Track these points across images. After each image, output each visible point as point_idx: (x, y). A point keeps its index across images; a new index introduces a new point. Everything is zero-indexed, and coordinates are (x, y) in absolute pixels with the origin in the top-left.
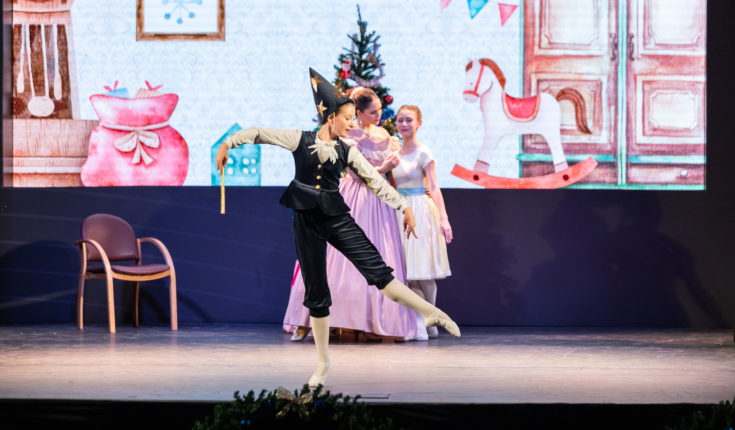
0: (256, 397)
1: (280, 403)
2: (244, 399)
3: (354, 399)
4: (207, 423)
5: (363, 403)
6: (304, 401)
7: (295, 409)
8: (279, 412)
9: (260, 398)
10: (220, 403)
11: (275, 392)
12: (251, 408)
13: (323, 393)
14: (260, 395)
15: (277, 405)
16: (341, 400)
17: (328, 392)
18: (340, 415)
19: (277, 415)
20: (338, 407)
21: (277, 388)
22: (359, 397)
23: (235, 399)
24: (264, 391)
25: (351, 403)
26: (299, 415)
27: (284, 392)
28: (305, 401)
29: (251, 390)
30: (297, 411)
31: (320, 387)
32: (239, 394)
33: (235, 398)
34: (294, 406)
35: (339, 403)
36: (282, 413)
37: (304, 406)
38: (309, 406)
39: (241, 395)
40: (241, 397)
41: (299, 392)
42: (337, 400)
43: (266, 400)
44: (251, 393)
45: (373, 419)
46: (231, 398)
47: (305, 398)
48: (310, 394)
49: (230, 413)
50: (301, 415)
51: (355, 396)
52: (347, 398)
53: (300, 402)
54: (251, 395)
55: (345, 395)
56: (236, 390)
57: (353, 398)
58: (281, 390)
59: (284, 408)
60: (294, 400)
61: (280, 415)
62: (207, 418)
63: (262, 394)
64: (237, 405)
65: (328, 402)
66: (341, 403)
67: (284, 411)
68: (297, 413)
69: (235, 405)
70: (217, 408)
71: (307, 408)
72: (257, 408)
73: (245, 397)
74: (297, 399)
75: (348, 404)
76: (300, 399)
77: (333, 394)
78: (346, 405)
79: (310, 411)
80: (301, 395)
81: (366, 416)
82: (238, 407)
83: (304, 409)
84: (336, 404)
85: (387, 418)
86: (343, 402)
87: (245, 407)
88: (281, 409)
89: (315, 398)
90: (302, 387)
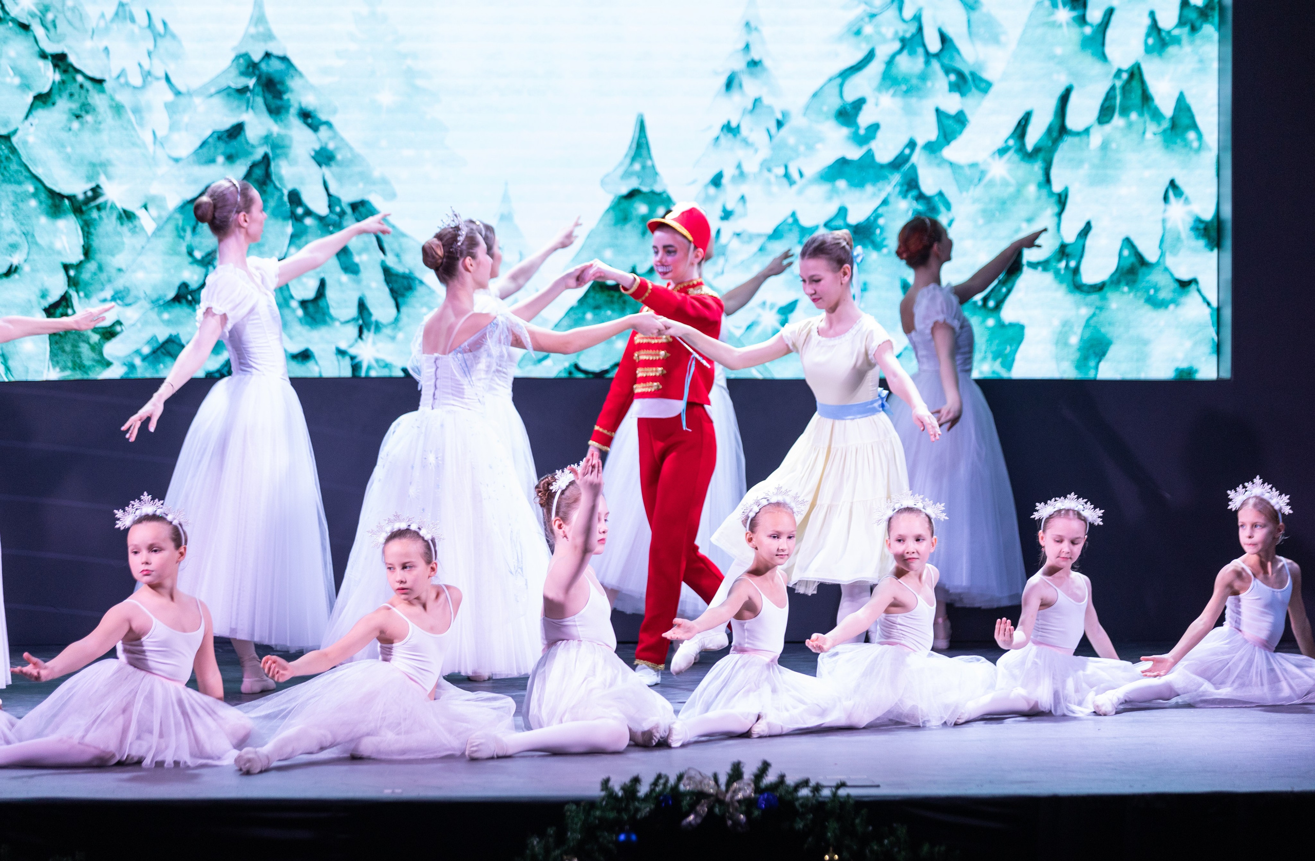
0: (643, 790)
1: (691, 799)
2: (620, 794)
3: (834, 789)
4: (551, 840)
5: (848, 796)
6: (738, 794)
7: (720, 810)
8: (688, 815)
9: (652, 791)
10: (577, 802)
11: (680, 778)
12: (637, 810)
13: (770, 778)
14: (651, 785)
15: (685, 802)
16: (804, 792)
17: (782, 777)
18: (809, 822)
19: (685, 822)
20: (802, 805)
21: (682, 770)
22: (843, 785)
23: (603, 793)
24: (659, 777)
25: (825, 797)
26: (726, 823)
27: (698, 778)
28: (740, 796)
29: (635, 774)
30: (724, 814)
31: (765, 767)
32: (611, 784)
33: (602, 790)
34: (717, 805)
35: (803, 798)
36: (695, 819)
37: (737, 804)
38: (747, 802)
39: (616, 786)
40: (616, 789)
41: (723, 780)
42: (799, 790)
43: (661, 793)
44: (636, 780)
45: (871, 828)
46: (595, 790)
47: (740, 789)
48: (745, 780)
49: (597, 821)
50: (730, 822)
51: (834, 784)
52: (817, 788)
53: (729, 796)
54: (636, 784)
55: (812, 783)
56: (605, 776)
57: (831, 787)
58: (692, 773)
59: (698, 808)
60: (717, 794)
61: (690, 822)
62: (551, 831)
63: (655, 783)
64: (607, 804)
65: (781, 795)
66: (806, 798)
67: (697, 815)
68: (722, 818)
69: (604, 803)
70: (571, 811)
71: (744, 808)
72: (646, 809)
73: (624, 788)
74: (721, 793)
75: (821, 797)
76: (727, 791)
77: (791, 780)
78: (817, 800)
79: (748, 814)
80: (729, 784)
81: (857, 821)
82: (612, 809)
83: (736, 809)
84: (797, 799)
85: (895, 825)
86: (810, 794)
87: (626, 809)
88: (692, 809)
89: (758, 790)
90: (727, 768)
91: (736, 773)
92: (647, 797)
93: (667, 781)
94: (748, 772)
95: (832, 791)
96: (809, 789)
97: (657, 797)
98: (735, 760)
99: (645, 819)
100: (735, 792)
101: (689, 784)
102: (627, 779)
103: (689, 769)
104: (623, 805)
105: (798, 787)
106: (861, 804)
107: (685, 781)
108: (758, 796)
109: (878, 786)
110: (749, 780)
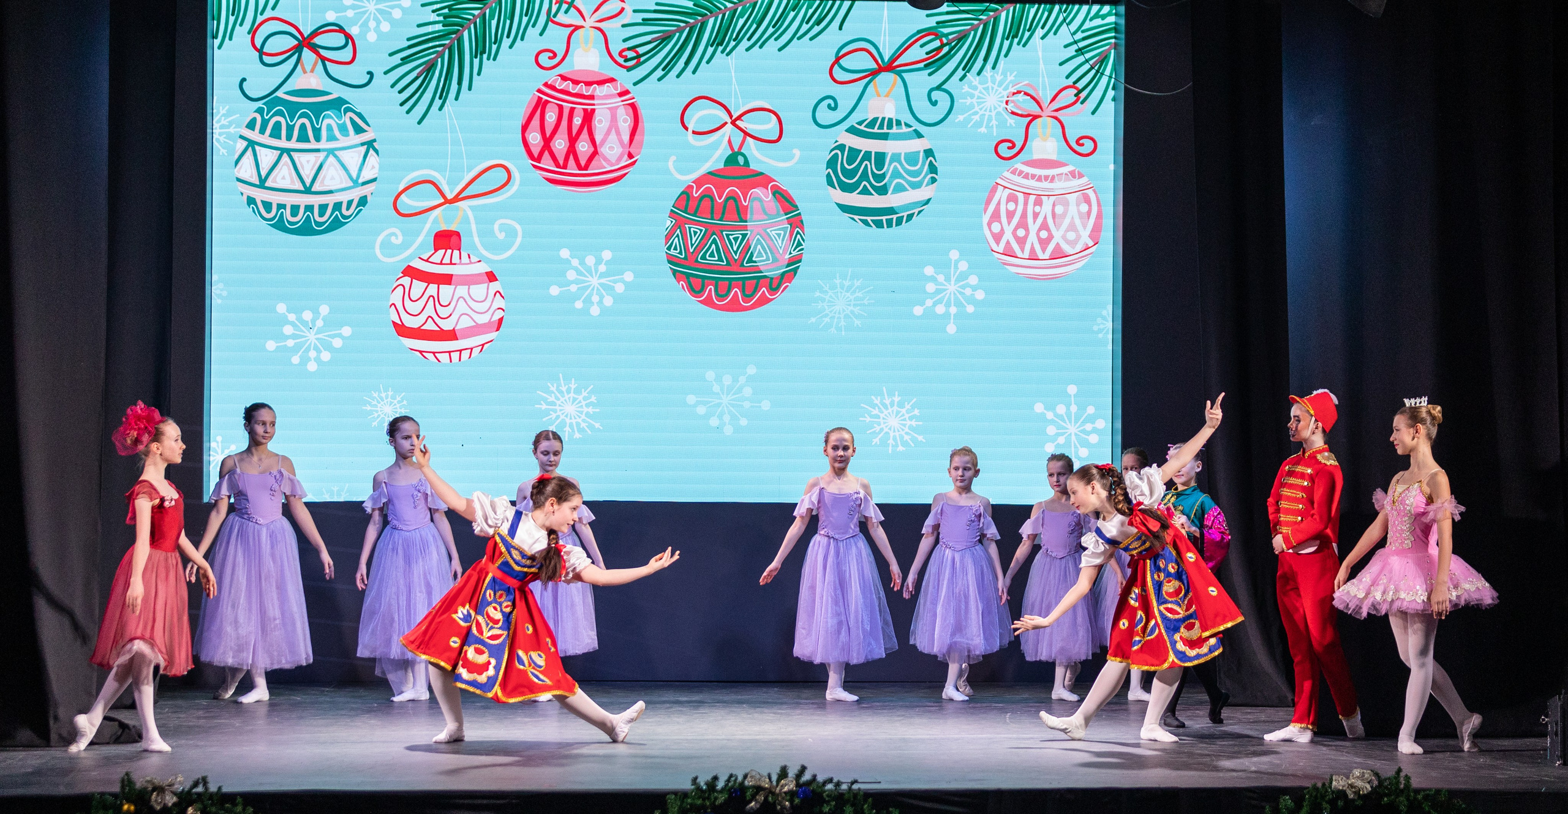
0: (720, 785)
1: (753, 792)
2: (704, 788)
3: (849, 786)
5: (859, 790)
7: (772, 799)
8: (751, 802)
9: (726, 785)
10: (675, 793)
11: (745, 777)
12: (716, 799)
13: (807, 777)
14: (725, 782)
15: (749, 794)
16: (830, 786)
17: (814, 777)
18: (832, 807)
19: (748, 807)
20: (828, 796)
21: (747, 771)
22: (856, 782)
23: (693, 787)
24: (731, 776)
25: (844, 791)
26: (776, 808)
27: (758, 778)
28: (786, 789)
29: (715, 775)
30: (775, 802)
31: (803, 769)
32: (698, 780)
33: (692, 785)
34: (770, 796)
35: (828, 790)
36: (755, 806)
37: (784, 795)
38: (791, 794)
40: (702, 784)
41: (774, 778)
42: (826, 786)
43: (732, 787)
44: (715, 778)
45: (874, 811)
46: (687, 786)
47: (786, 785)
48: (790, 779)
49: (689, 805)
50: (779, 807)
51: (850, 781)
52: (838, 784)
53: (778, 790)
54: (715, 781)
55: (835, 780)
56: (694, 777)
57: (847, 784)
58: (754, 773)
59: (757, 797)
60: (770, 789)
61: (752, 808)
62: (657, 813)
63: (728, 780)
64: (695, 796)
65: (813, 789)
66: (831, 790)
67: (757, 802)
68: (774, 804)
69: (693, 795)
70: (671, 800)
71: (788, 798)
72: (722, 798)
73: (707, 784)
74: (773, 787)
75: (841, 790)
77: (820, 779)
78: (838, 793)
79: (791, 801)
80: (778, 781)
81: (866, 806)
82: (699, 798)
83: (783, 798)
84: (825, 792)
85: (891, 809)
86: (834, 789)
87: (708, 798)
88: (753, 798)
89: (798, 785)
90: (778, 770)
91: (783, 773)
92: (723, 790)
93: (736, 779)
94: (792, 773)
96: (833, 785)
97: (729, 790)
98: (783, 764)
99: (721, 805)
100: (783, 787)
101: (751, 781)
102: (709, 778)
103: (752, 770)
104: (707, 796)
105: (825, 783)
106: (868, 795)
107: (749, 779)
108: (798, 789)
109: (880, 782)
110: (792, 779)
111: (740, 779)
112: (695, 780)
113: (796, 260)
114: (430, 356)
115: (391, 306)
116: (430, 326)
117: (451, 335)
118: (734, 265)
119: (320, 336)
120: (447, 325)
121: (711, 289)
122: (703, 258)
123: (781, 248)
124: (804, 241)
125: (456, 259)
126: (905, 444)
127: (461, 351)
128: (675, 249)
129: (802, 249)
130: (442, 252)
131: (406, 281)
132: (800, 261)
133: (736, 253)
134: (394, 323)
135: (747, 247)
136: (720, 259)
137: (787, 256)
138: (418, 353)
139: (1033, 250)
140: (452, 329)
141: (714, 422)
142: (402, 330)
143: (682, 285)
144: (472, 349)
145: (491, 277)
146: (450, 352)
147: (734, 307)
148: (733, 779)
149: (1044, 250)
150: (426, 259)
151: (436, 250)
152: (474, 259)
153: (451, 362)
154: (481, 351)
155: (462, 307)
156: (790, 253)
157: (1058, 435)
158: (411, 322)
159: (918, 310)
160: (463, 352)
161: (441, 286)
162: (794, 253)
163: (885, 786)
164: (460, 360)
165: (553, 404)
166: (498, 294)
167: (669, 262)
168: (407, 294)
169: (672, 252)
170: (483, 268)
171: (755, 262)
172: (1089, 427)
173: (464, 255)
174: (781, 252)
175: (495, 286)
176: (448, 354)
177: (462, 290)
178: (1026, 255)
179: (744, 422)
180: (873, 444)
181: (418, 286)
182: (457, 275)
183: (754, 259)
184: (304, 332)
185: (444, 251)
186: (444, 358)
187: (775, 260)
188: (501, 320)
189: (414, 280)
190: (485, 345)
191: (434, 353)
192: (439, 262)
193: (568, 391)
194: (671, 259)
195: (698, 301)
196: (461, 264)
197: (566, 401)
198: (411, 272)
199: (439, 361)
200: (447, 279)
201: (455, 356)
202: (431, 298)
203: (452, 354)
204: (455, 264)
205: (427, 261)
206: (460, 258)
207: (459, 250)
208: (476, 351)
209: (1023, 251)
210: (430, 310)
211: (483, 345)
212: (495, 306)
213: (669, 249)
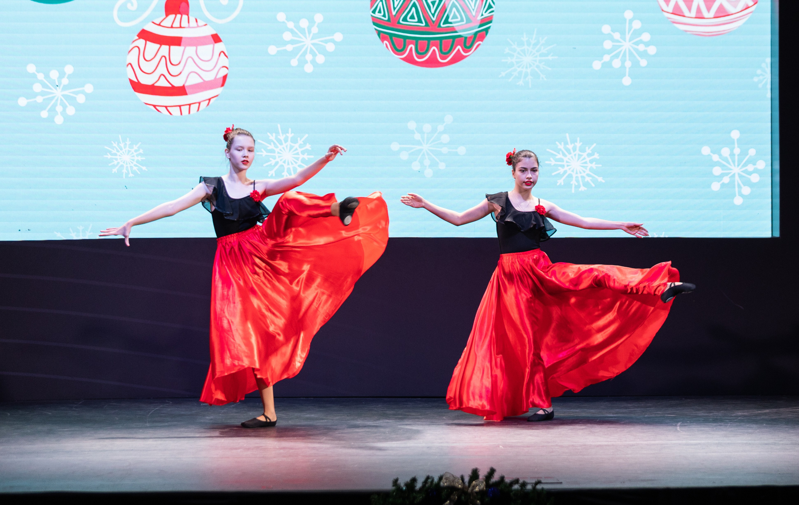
0: (419, 485)
1: (447, 491)
2: (404, 488)
3: (534, 485)
5: (543, 489)
6: (475, 488)
7: (465, 498)
8: (446, 501)
9: (424, 487)
10: (378, 494)
11: (441, 478)
12: (415, 498)
13: (496, 478)
14: (423, 483)
15: (444, 493)
16: (516, 487)
17: (502, 478)
20: (514, 495)
21: (442, 474)
22: (539, 482)
23: (394, 488)
24: (428, 478)
25: (529, 490)
27: (452, 478)
28: (477, 489)
29: (413, 476)
30: (467, 500)
31: (492, 471)
32: (399, 482)
33: (393, 486)
34: (463, 495)
35: (515, 490)
36: (450, 502)
37: (475, 494)
38: (482, 493)
40: (402, 485)
41: (467, 479)
42: (512, 486)
43: (429, 487)
46: (389, 486)
47: (477, 485)
48: (480, 479)
51: (534, 482)
52: (524, 484)
53: (470, 489)
54: (414, 482)
55: (521, 481)
56: (395, 477)
57: (532, 483)
58: (448, 476)
59: (452, 497)
60: (463, 488)
63: (425, 482)
64: (396, 495)
65: (502, 489)
66: (517, 490)
67: (451, 499)
68: (466, 503)
69: (394, 494)
70: (375, 499)
71: (479, 497)
72: (420, 497)
73: (407, 485)
74: (466, 487)
75: (526, 490)
76: (469, 486)
77: (507, 480)
78: (523, 492)
79: (482, 499)
80: (470, 482)
82: (399, 497)
83: (475, 498)
84: (512, 491)
86: (519, 488)
87: (408, 497)
88: (448, 498)
89: (488, 485)
90: (469, 472)
91: (475, 475)
92: (421, 489)
93: (433, 480)
95: (532, 486)
96: (519, 484)
97: (427, 489)
98: (474, 467)
100: (474, 487)
101: (446, 482)
102: (408, 479)
103: (446, 472)
104: (406, 495)
105: (512, 483)
106: (551, 494)
107: (444, 480)
108: (488, 489)
109: (561, 483)
110: (482, 480)
111: (436, 480)
112: (395, 482)
113: (488, 20)
114: (163, 110)
115: (127, 65)
116: (163, 83)
117: (181, 91)
118: (433, 27)
119: (66, 93)
120: (177, 82)
121: (411, 48)
122: (405, 19)
123: (473, 10)
124: (494, 3)
125: (185, 23)
126: (586, 184)
127: (190, 105)
128: (380, 12)
129: (493, 11)
130: (172, 17)
131: (141, 43)
132: (491, 22)
133: (433, 15)
134: (131, 81)
135: (444, 9)
136: (420, 21)
137: (479, 18)
138: (152, 107)
139: (699, 10)
140: (181, 85)
141: (416, 167)
142: (138, 87)
143: (386, 45)
144: (199, 103)
145: (216, 39)
146: (180, 106)
147: (432, 63)
148: (430, 480)
149: (709, 9)
150: (158, 23)
151: (167, 15)
152: (201, 23)
153: (181, 114)
154: (208, 104)
155: (191, 66)
156: (482, 15)
157: (722, 175)
158: (146, 80)
159: (597, 65)
160: (192, 106)
161: (172, 47)
162: (486, 15)
163: (566, 486)
164: (189, 113)
165: (272, 151)
166: (222, 54)
167: (375, 24)
168: (142, 54)
169: (377, 15)
170: (209, 31)
171: (451, 23)
172: (750, 168)
173: (192, 20)
174: (474, 13)
175: (219, 47)
176: (178, 108)
177: (190, 50)
178: (693, 13)
179: (442, 166)
180: (558, 184)
181: (152, 47)
182: (186, 38)
183: (450, 20)
184: (51, 89)
185: (173, 16)
186: (175, 111)
187: (468, 21)
188: (225, 77)
189: (148, 42)
190: (212, 100)
191: (166, 107)
192: (170, 26)
193: (286, 140)
194: (376, 21)
195: (401, 59)
196: (189, 27)
197: (283, 148)
198: (145, 35)
199: (171, 114)
200: (176, 41)
201: (185, 109)
202: (163, 58)
203: (182, 107)
204: (184, 28)
205: (159, 25)
206: (189, 22)
207: (188, 15)
208: (203, 105)
209: (690, 9)
210: (162, 69)
211: (209, 100)
212: (220, 64)
213: (374, 12)
